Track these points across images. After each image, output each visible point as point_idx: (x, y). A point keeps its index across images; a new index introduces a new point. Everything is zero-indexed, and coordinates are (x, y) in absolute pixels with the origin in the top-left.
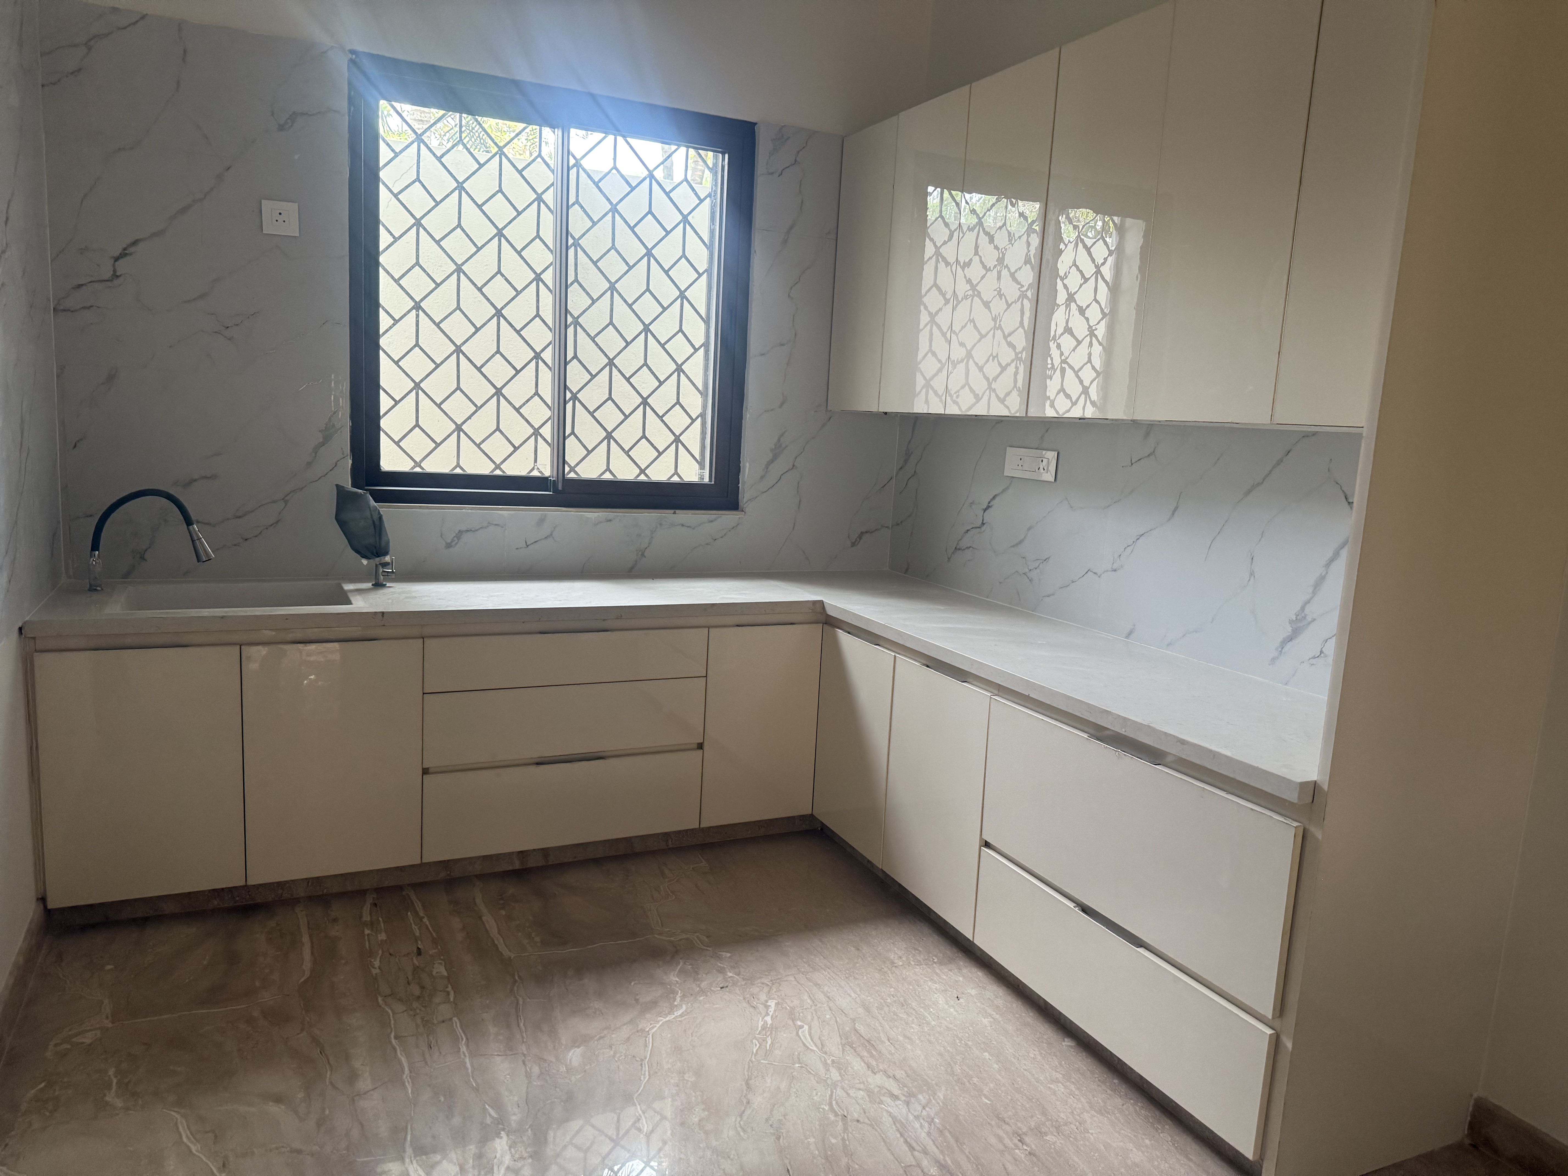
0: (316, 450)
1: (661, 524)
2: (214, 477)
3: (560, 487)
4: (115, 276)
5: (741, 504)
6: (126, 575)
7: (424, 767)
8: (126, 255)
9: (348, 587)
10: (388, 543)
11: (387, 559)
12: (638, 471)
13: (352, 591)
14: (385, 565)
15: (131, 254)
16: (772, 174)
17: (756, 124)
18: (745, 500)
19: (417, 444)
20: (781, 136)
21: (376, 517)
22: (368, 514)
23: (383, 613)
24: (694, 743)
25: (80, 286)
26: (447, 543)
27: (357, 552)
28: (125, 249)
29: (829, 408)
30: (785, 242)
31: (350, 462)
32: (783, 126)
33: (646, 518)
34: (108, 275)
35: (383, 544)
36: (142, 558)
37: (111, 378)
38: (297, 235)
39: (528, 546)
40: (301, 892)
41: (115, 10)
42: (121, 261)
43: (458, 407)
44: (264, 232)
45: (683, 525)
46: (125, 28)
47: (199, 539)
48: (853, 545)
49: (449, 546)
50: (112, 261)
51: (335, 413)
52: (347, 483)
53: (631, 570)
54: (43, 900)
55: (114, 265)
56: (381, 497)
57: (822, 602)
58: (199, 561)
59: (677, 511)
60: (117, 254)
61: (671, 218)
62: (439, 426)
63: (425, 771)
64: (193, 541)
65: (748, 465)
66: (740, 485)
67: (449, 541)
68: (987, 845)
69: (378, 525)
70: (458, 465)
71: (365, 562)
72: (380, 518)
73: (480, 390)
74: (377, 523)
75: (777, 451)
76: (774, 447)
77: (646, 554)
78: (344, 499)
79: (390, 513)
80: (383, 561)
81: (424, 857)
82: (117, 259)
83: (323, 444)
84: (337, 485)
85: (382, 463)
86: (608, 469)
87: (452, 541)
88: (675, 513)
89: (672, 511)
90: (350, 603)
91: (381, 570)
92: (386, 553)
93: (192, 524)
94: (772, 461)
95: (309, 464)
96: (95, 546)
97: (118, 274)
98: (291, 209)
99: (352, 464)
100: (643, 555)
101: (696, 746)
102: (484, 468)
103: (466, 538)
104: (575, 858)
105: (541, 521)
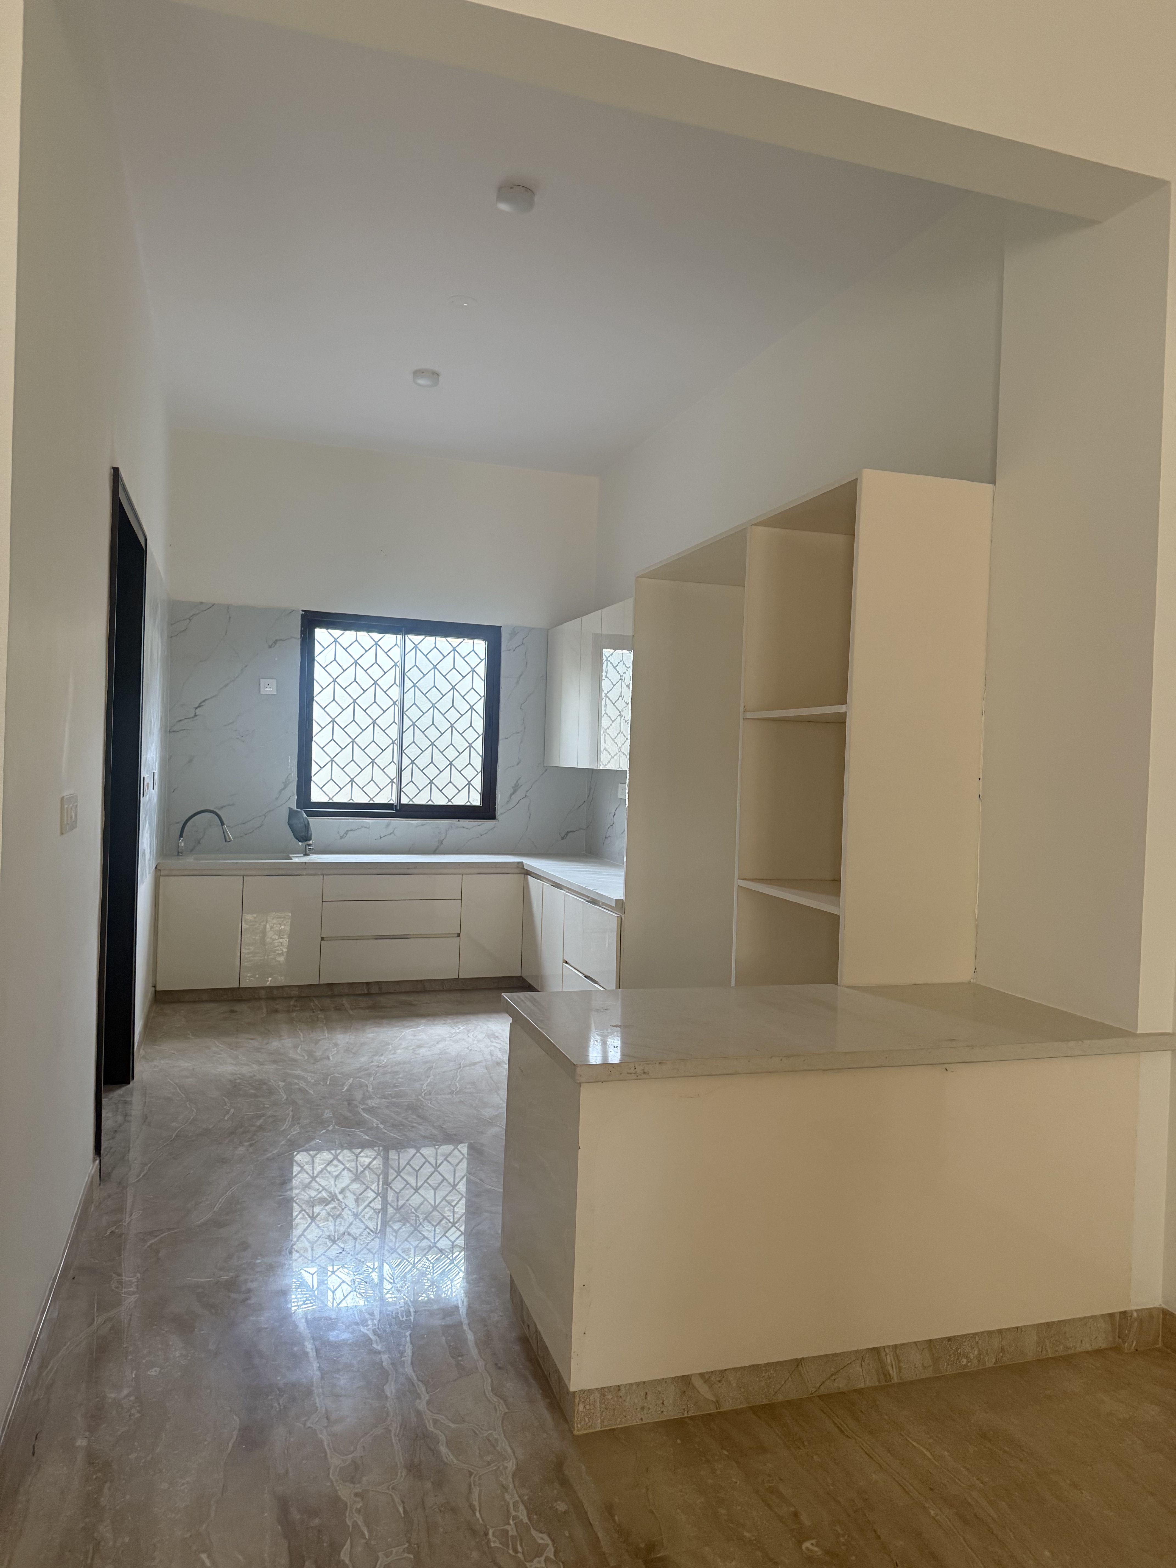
0: (280, 792)
1: (452, 827)
2: (233, 805)
3: (398, 808)
4: (196, 715)
5: (496, 816)
6: (191, 851)
7: (322, 936)
8: (201, 706)
9: (291, 855)
10: (311, 834)
11: (311, 842)
12: (447, 800)
13: (293, 857)
14: (310, 845)
15: (203, 706)
16: (510, 650)
17: (501, 627)
18: (498, 814)
19: (331, 789)
20: (514, 633)
21: (306, 823)
22: (302, 821)
23: (305, 863)
24: (456, 933)
25: (181, 720)
26: (341, 837)
27: (297, 839)
28: (200, 704)
29: (545, 765)
30: (518, 682)
31: (296, 797)
32: (515, 627)
33: (444, 823)
34: (193, 715)
35: (309, 835)
36: (199, 843)
37: (190, 761)
38: (276, 693)
39: (381, 838)
40: (263, 993)
41: (201, 603)
42: (198, 709)
43: (352, 770)
44: (261, 693)
45: (463, 827)
46: (205, 610)
47: (227, 831)
48: (563, 839)
49: (341, 838)
50: (194, 710)
51: (290, 774)
52: (294, 807)
53: (436, 850)
54: (155, 987)
55: (195, 711)
56: (310, 814)
57: (522, 863)
58: (226, 841)
59: (460, 820)
60: (197, 706)
61: (465, 670)
62: (342, 779)
63: (322, 939)
64: (224, 832)
65: (499, 795)
66: (496, 806)
67: (342, 835)
68: (566, 962)
69: (307, 827)
70: (351, 799)
71: (300, 844)
72: (308, 823)
73: (363, 761)
74: (307, 825)
75: (516, 789)
76: (514, 786)
77: (443, 843)
78: (292, 813)
79: (313, 821)
80: (309, 843)
81: (320, 980)
82: (196, 708)
83: (284, 789)
84: (289, 808)
85: (311, 797)
86: (430, 800)
87: (343, 835)
88: (459, 821)
89: (458, 820)
90: (292, 859)
91: (308, 847)
92: (311, 840)
93: (224, 825)
94: (513, 793)
95: (277, 798)
96: (181, 836)
97: (197, 714)
98: (274, 683)
99: (297, 799)
100: (442, 843)
101: (457, 935)
102: (365, 800)
103: (350, 833)
104: (395, 990)
105: (388, 825)
